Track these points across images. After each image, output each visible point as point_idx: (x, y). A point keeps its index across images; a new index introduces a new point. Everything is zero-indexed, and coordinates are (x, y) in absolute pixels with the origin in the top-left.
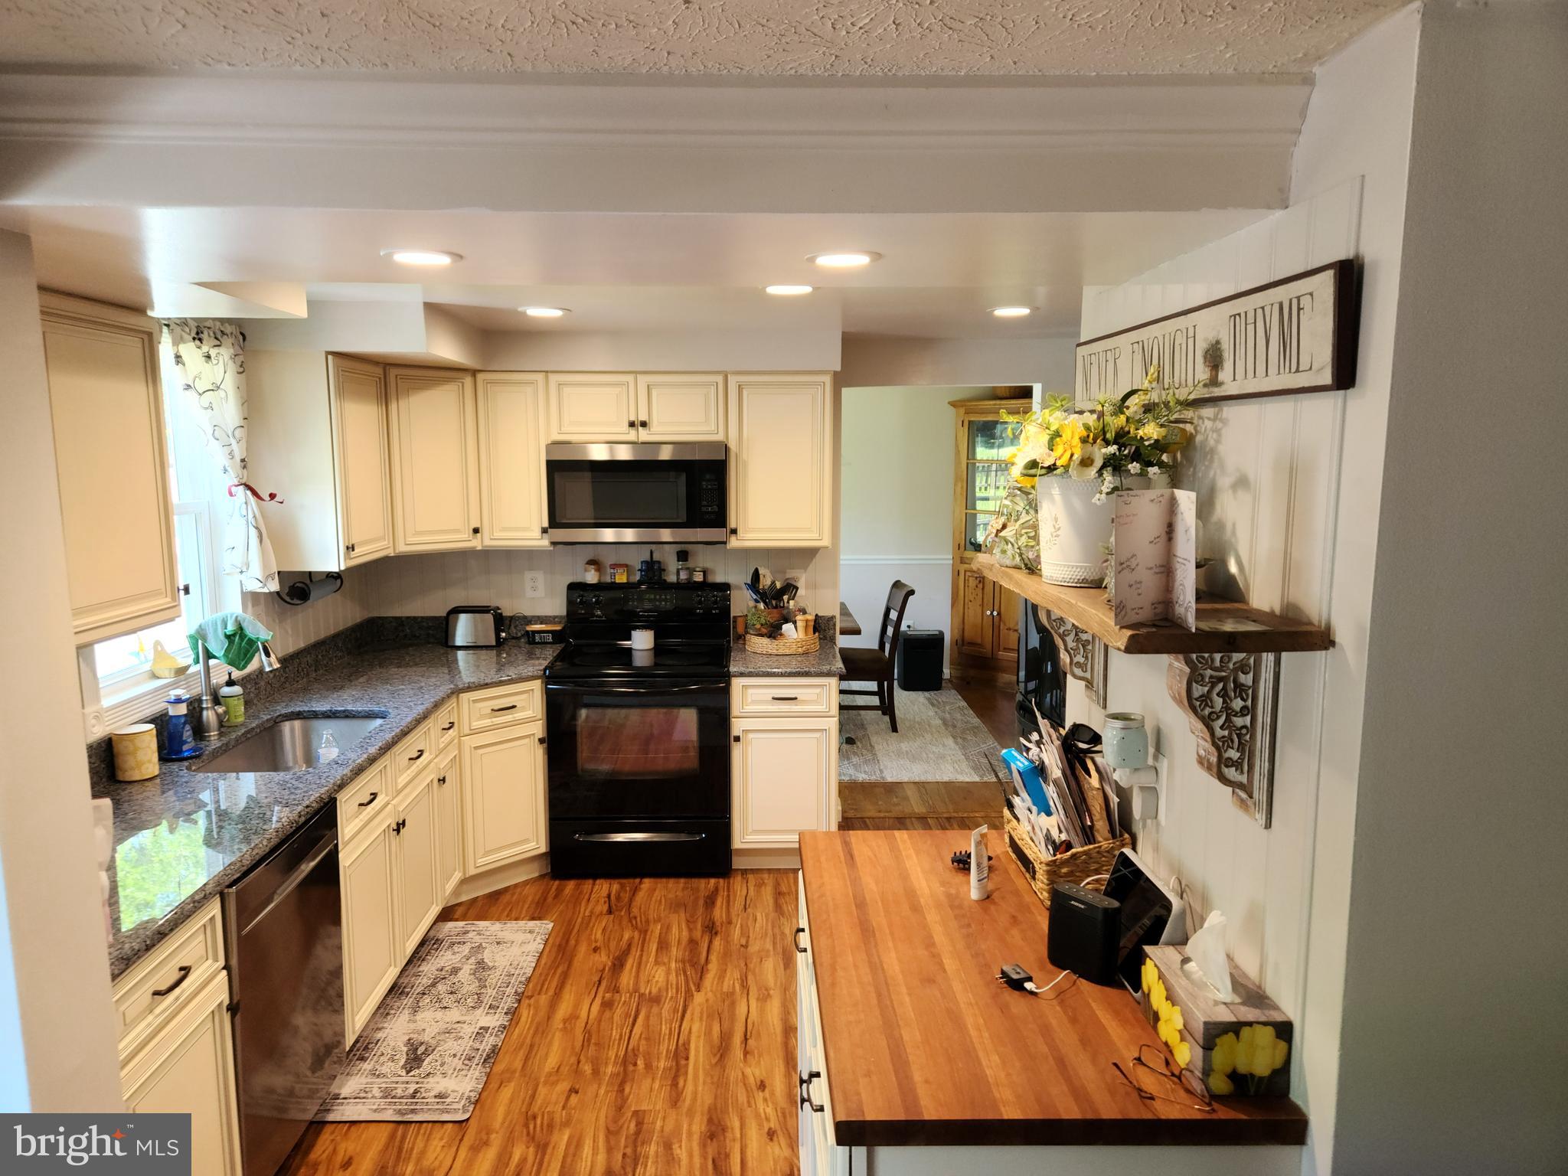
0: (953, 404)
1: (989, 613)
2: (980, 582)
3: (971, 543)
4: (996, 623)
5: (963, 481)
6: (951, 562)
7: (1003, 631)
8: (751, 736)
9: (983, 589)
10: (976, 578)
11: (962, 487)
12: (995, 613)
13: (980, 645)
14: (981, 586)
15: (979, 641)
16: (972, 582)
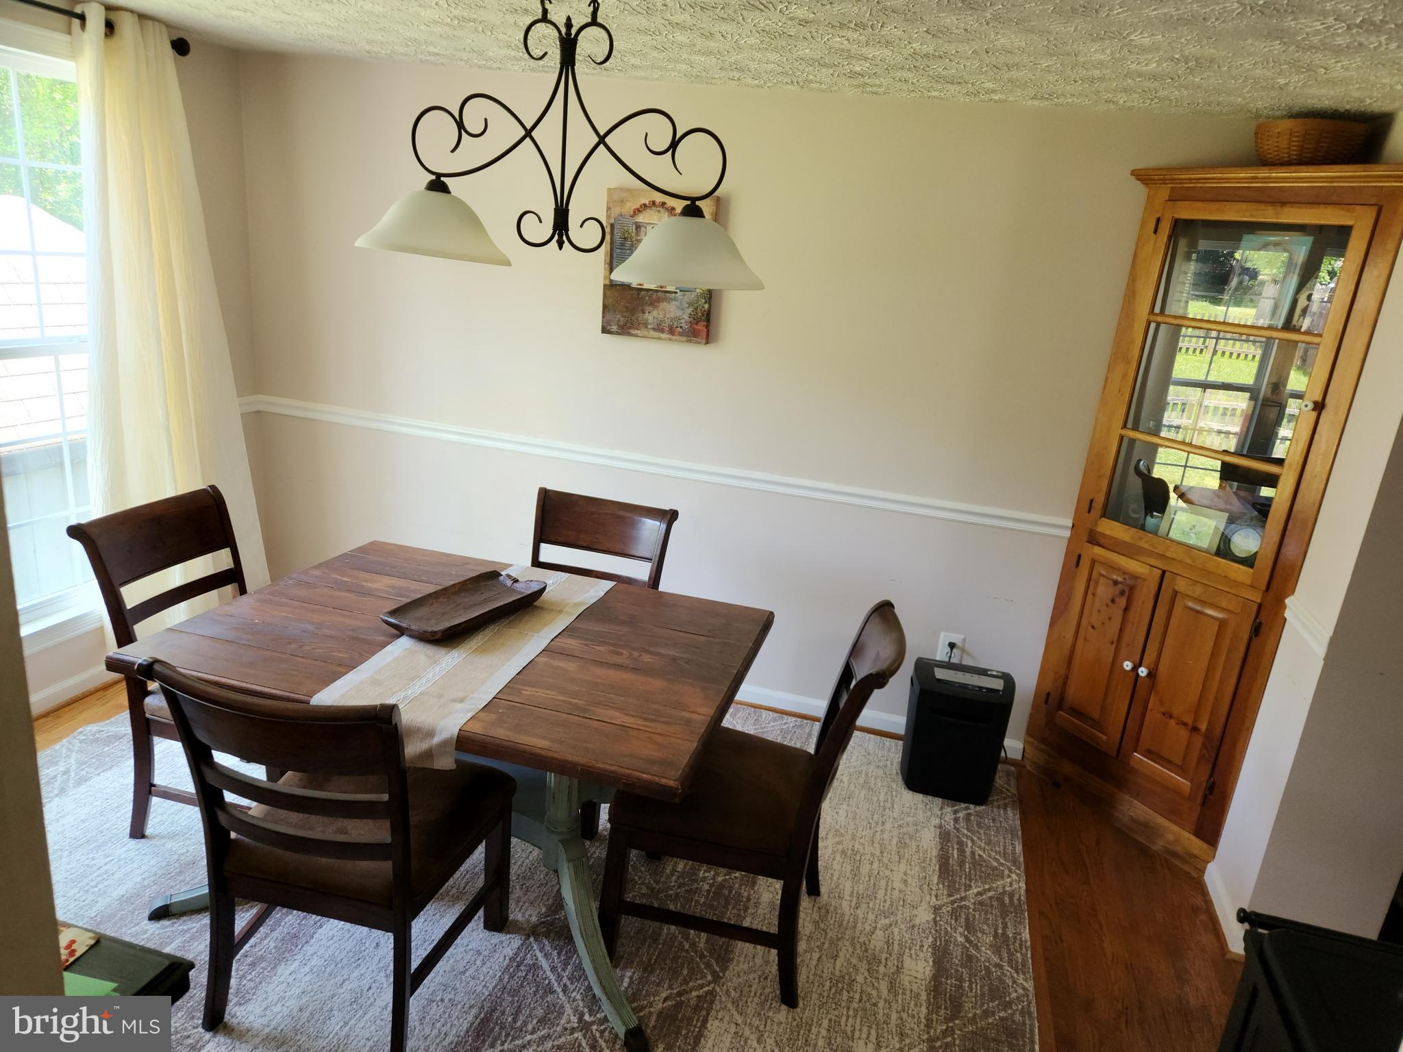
0: (1143, 176)
1: (1128, 665)
2: (1122, 593)
3: (1138, 471)
4: (1141, 692)
5: (1128, 363)
6: (1067, 534)
7: (1154, 714)
9: (1126, 609)
10: (1116, 583)
11: (1125, 376)
12: (1143, 672)
13: (1098, 724)
14: (1122, 602)
15: (1096, 714)
16: (1104, 591)
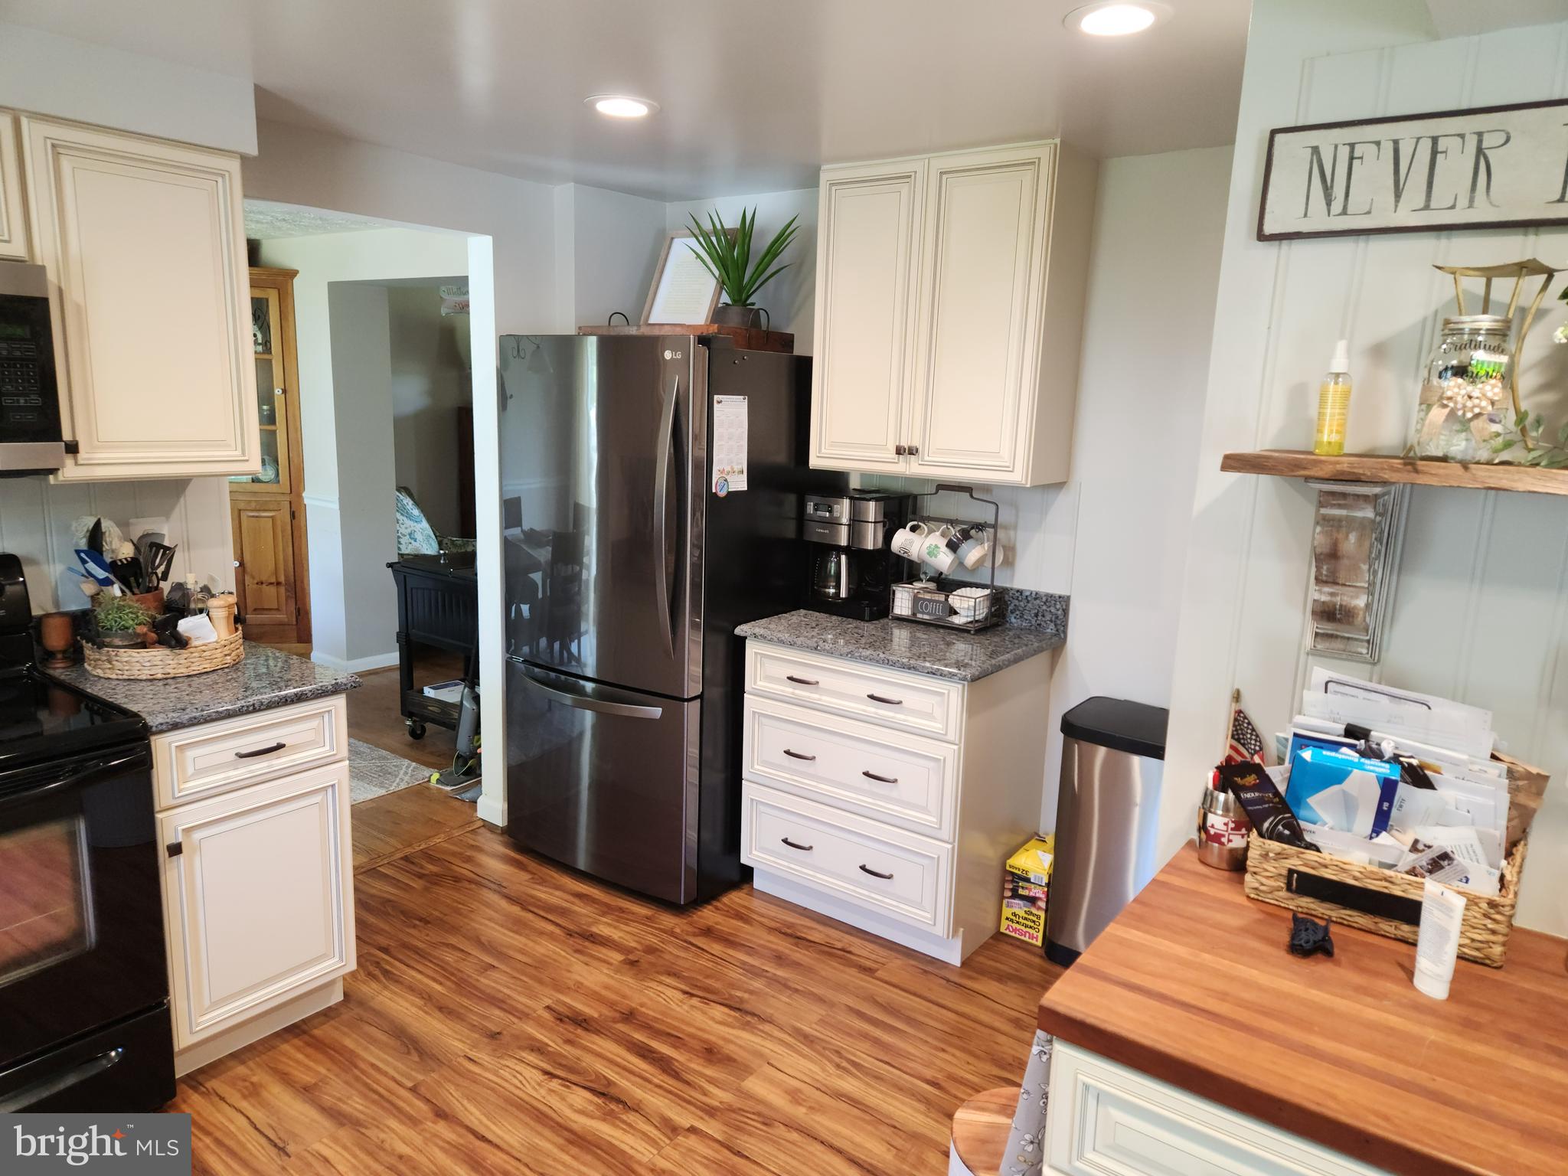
4: (239, 577)
7: (250, 587)
8: (197, 835)
